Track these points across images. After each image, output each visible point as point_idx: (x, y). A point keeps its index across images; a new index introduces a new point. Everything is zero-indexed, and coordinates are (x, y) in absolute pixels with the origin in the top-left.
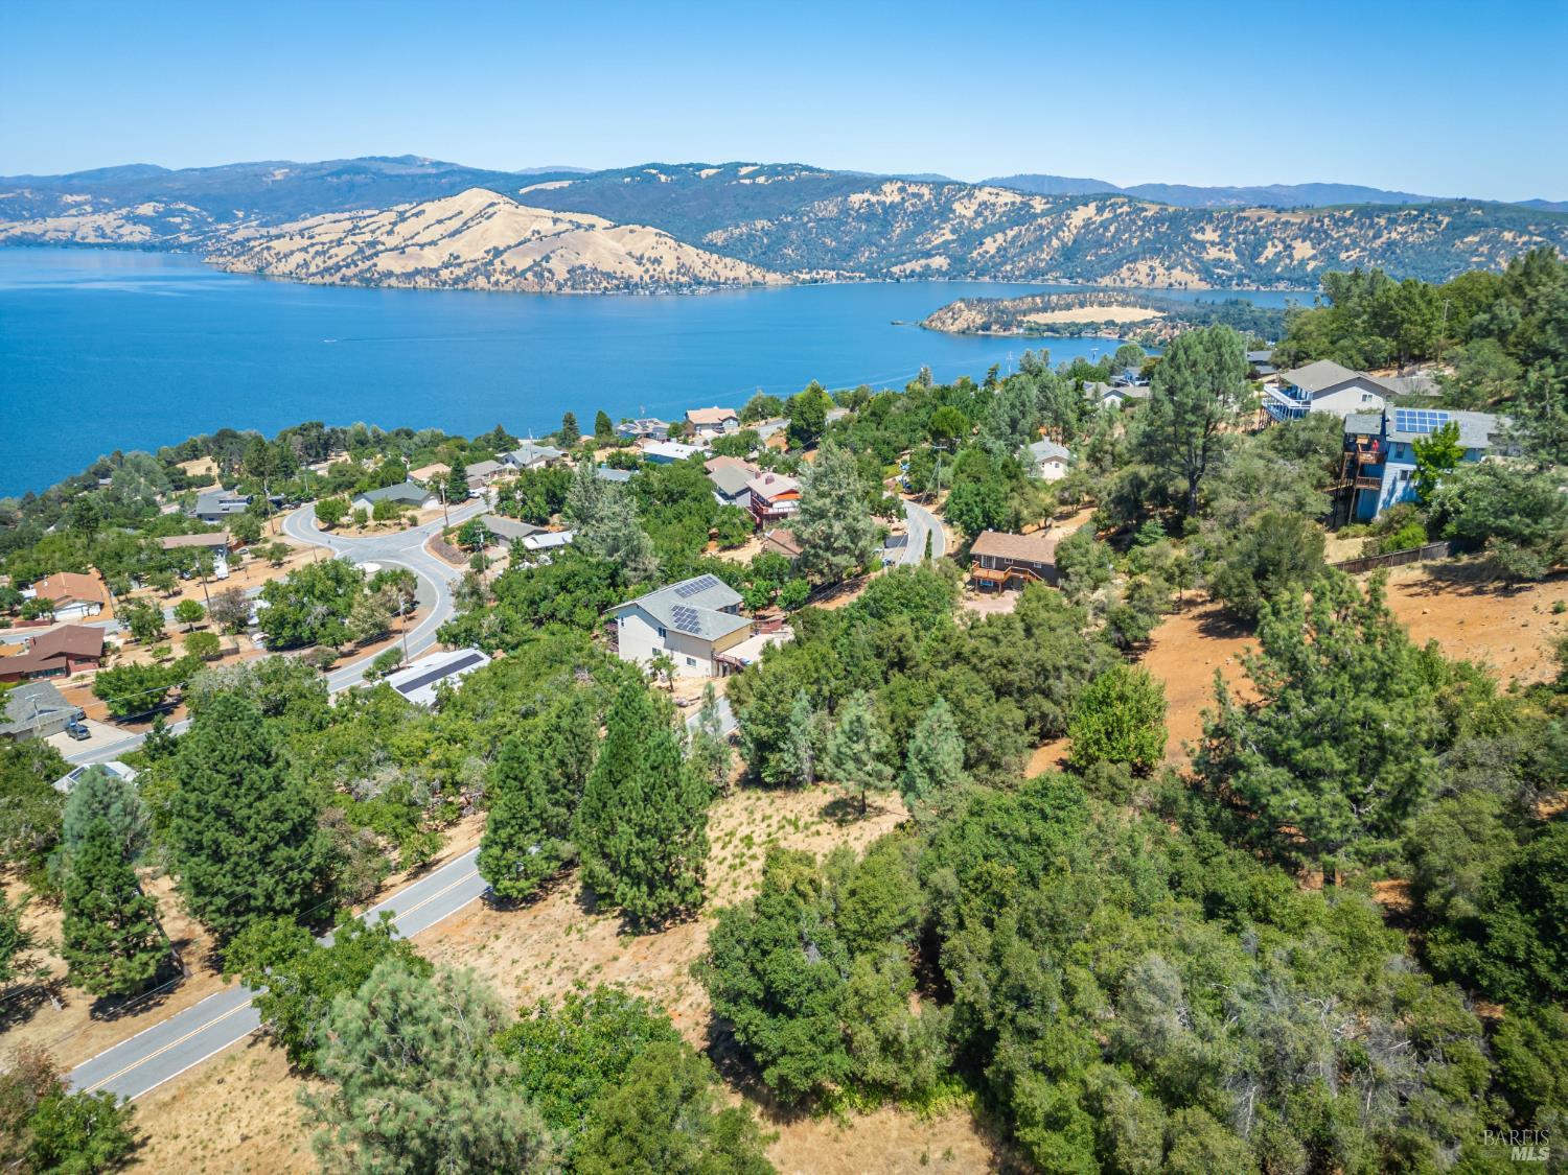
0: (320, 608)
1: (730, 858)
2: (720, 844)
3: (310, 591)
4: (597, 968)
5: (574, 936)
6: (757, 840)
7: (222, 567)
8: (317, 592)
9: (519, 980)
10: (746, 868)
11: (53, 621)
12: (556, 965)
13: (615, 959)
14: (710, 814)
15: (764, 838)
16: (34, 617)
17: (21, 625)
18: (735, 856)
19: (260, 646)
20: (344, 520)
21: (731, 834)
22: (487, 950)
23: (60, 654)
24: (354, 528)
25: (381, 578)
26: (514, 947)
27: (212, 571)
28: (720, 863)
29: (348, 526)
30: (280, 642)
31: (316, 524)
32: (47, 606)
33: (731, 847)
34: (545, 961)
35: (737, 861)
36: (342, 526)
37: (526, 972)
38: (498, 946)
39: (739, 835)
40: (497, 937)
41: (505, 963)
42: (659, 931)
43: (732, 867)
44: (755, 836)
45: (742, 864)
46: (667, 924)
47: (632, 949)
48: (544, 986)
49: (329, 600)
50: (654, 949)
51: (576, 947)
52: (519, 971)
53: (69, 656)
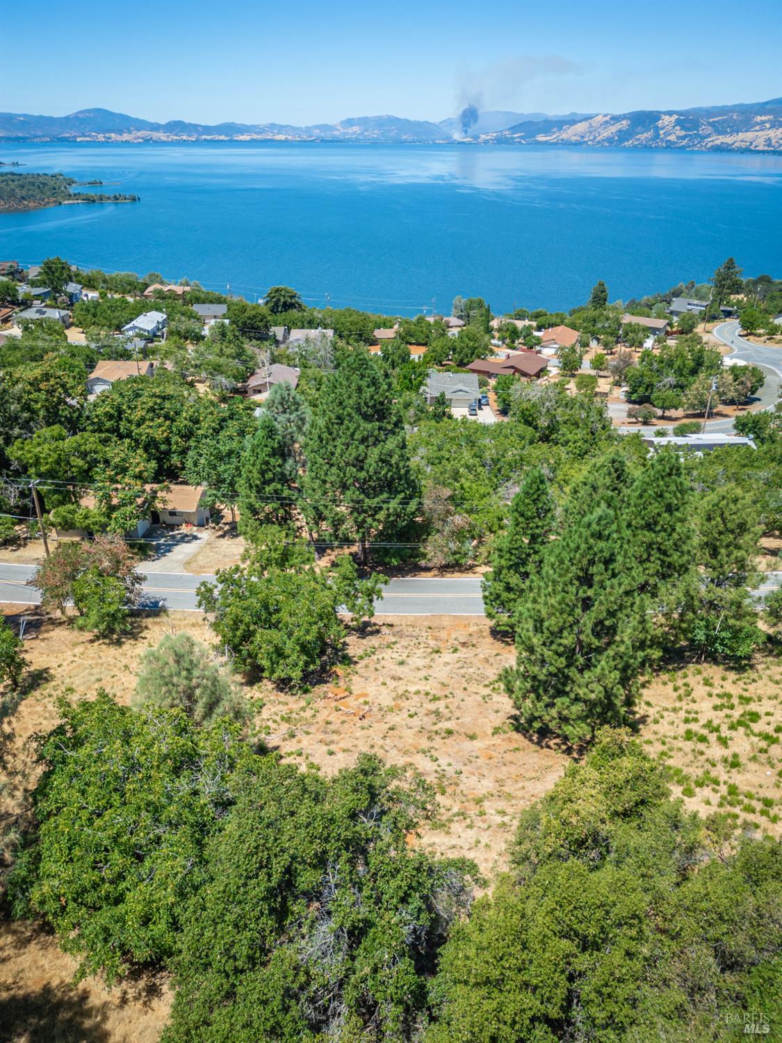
0: (671, 379)
1: (703, 721)
2: (718, 702)
3: (670, 364)
4: (450, 732)
5: (487, 691)
6: (756, 727)
7: (649, 343)
8: (676, 366)
9: (405, 696)
10: (701, 746)
11: (539, 352)
12: (441, 705)
13: (472, 737)
14: (760, 667)
15: (770, 730)
16: (531, 348)
17: (523, 350)
18: (708, 725)
19: (623, 397)
20: (761, 331)
21: (745, 700)
22: (436, 656)
23: (512, 367)
24: (763, 338)
25: (733, 369)
26: (449, 667)
27: (641, 344)
28: (687, 721)
29: (760, 336)
30: (634, 397)
31: (739, 330)
32: (539, 341)
33: (726, 711)
34: (440, 694)
35: (705, 732)
36: (755, 335)
37: (418, 692)
38: (447, 657)
39: (753, 707)
40: (455, 651)
41: (423, 673)
42: (539, 743)
43: (689, 735)
44: (765, 719)
45: (703, 739)
46: (551, 743)
47: (497, 740)
48: (406, 715)
49: (681, 375)
50: (508, 757)
51: (471, 701)
52: (412, 689)
53: (517, 370)
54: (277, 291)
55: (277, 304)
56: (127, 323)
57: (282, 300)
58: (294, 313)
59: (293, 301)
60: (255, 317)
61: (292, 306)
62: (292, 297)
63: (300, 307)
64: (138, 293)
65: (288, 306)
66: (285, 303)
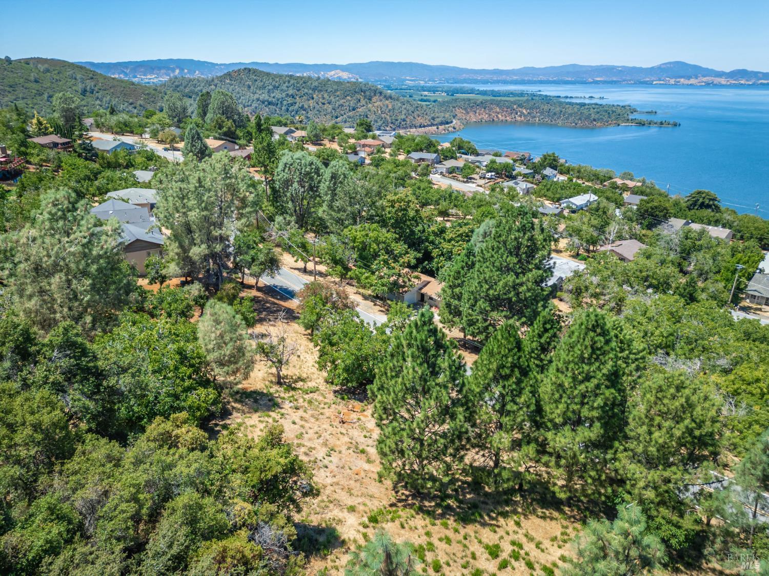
42: (396, 488)
46: (402, 492)
54: (699, 193)
55: (695, 204)
56: (566, 198)
57: (701, 200)
58: (708, 212)
59: (711, 203)
60: (656, 207)
61: (708, 206)
62: (714, 200)
63: (717, 209)
64: (599, 182)
65: (703, 206)
66: (703, 203)
